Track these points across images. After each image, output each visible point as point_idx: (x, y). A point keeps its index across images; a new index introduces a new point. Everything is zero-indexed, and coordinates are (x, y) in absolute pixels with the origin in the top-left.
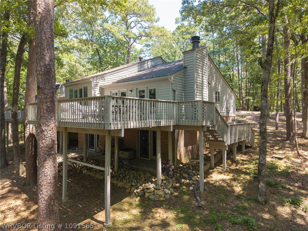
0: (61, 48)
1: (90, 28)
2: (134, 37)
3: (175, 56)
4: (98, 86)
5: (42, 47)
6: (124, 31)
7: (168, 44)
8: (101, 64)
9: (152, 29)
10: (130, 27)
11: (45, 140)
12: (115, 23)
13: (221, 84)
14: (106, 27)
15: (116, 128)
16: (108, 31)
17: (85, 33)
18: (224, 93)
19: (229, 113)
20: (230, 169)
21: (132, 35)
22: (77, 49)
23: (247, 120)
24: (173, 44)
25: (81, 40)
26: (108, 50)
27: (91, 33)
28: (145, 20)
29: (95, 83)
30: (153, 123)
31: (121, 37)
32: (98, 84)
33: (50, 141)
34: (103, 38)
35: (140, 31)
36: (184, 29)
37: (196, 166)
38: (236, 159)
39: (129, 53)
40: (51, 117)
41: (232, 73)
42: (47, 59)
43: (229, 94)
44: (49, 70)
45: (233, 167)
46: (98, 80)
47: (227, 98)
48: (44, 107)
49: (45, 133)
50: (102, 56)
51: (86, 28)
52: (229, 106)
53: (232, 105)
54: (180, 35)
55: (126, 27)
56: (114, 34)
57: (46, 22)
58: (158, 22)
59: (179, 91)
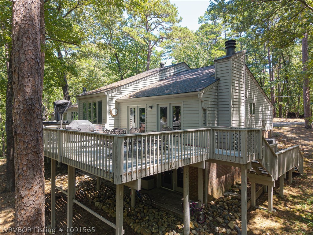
0: (78, 55)
1: (109, 31)
2: (155, 40)
3: (199, 58)
4: (114, 100)
5: (20, 73)
6: (144, 33)
7: (191, 45)
8: (120, 69)
9: (173, 30)
10: (150, 29)
11: (25, 210)
12: (134, 25)
13: (256, 93)
14: (125, 31)
15: (129, 180)
16: (127, 34)
17: (103, 36)
18: (260, 103)
19: (265, 126)
20: (277, 210)
21: (152, 38)
22: (94, 55)
23: (286, 133)
24: (197, 45)
25: (99, 45)
26: (127, 54)
27: (109, 37)
28: (167, 20)
29: (110, 97)
30: (180, 162)
31: (140, 40)
32: (114, 98)
33: (33, 210)
34: (122, 41)
35: (161, 33)
36: (207, 29)
37: (233, 204)
38: (284, 194)
39: (149, 56)
40: (35, 175)
41: (262, 76)
42: (28, 90)
43: (265, 104)
44: (30, 107)
45: (282, 208)
46: (114, 93)
47: (263, 109)
48: (23, 161)
49: (25, 200)
50: (121, 60)
51: (104, 32)
52: (265, 118)
53: (268, 116)
54: (203, 35)
55: (145, 29)
56: (134, 37)
57: (26, 36)
58: (180, 23)
59: (210, 109)
